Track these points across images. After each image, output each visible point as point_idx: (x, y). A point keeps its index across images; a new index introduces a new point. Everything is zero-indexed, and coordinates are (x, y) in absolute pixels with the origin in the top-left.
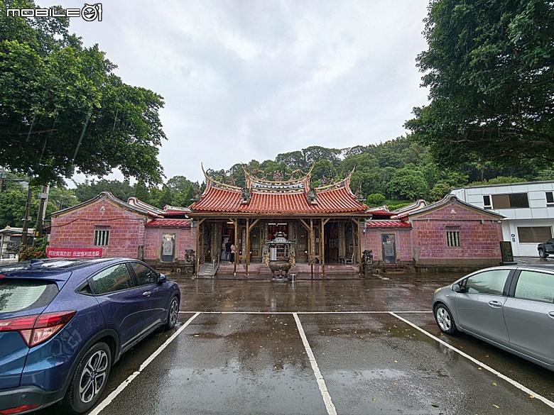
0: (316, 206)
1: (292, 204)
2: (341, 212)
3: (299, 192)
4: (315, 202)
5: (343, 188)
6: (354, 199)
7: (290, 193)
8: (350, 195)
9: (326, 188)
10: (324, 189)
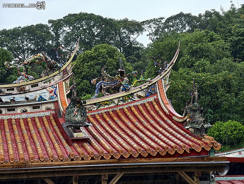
0: (86, 145)
1: (23, 142)
2: (150, 156)
3: (43, 112)
4: (83, 134)
5: (151, 99)
6: (181, 125)
7: (18, 114)
8: (170, 116)
9: (112, 101)
10: (105, 103)
